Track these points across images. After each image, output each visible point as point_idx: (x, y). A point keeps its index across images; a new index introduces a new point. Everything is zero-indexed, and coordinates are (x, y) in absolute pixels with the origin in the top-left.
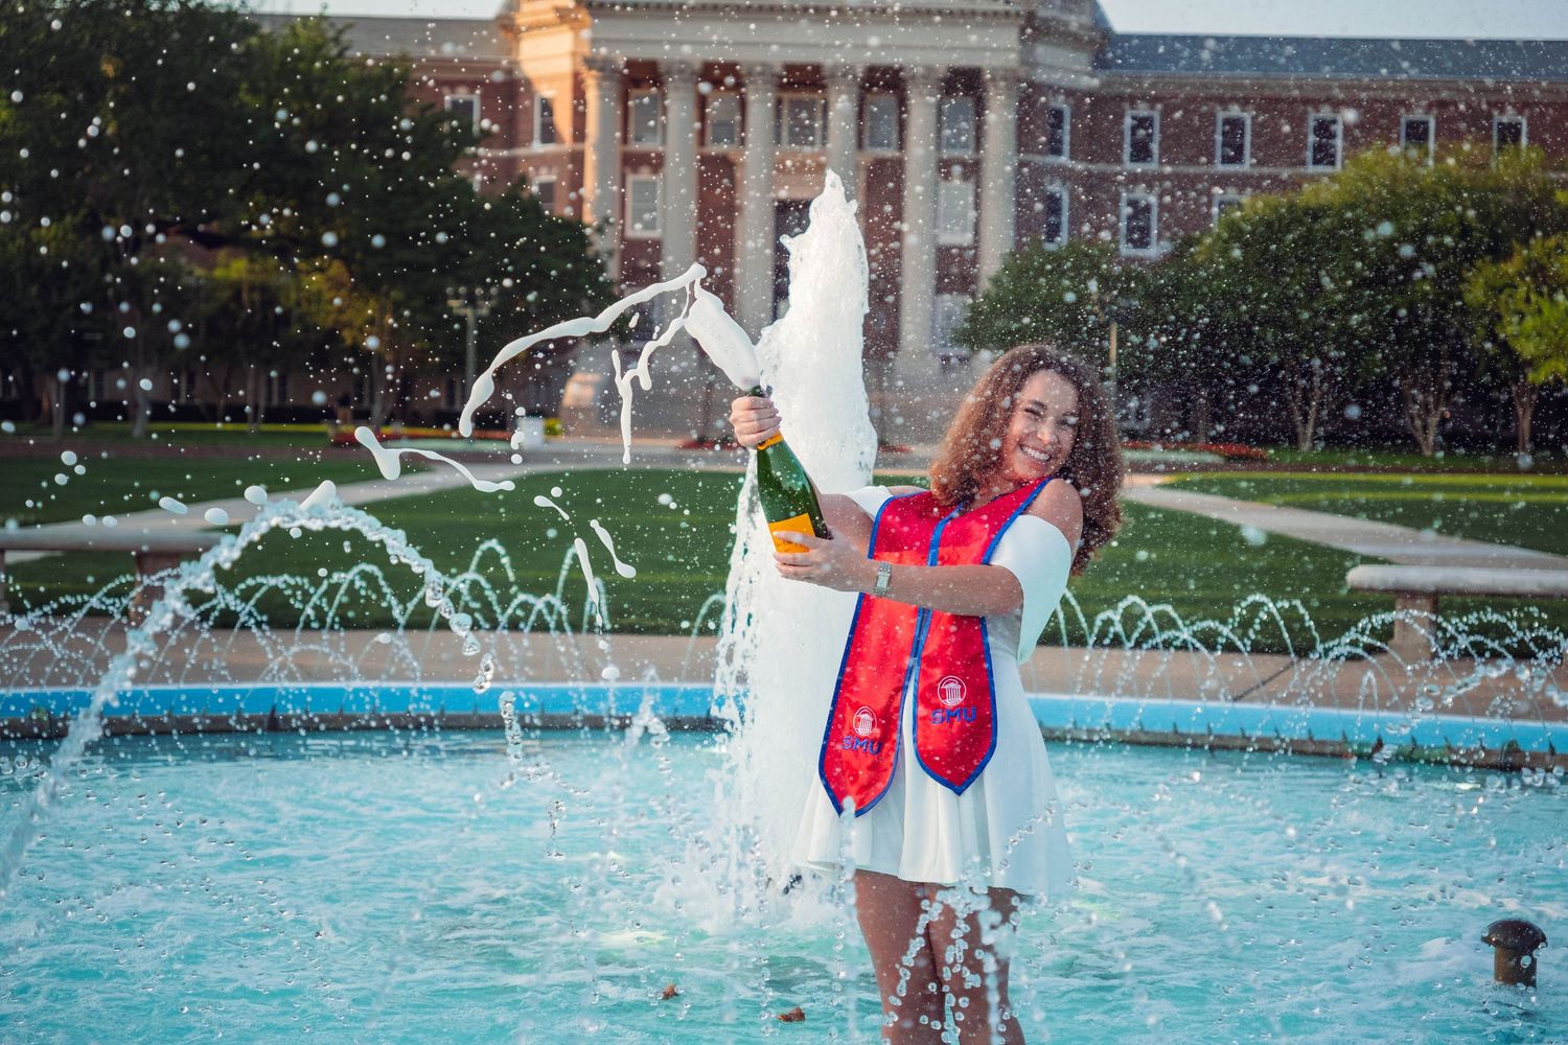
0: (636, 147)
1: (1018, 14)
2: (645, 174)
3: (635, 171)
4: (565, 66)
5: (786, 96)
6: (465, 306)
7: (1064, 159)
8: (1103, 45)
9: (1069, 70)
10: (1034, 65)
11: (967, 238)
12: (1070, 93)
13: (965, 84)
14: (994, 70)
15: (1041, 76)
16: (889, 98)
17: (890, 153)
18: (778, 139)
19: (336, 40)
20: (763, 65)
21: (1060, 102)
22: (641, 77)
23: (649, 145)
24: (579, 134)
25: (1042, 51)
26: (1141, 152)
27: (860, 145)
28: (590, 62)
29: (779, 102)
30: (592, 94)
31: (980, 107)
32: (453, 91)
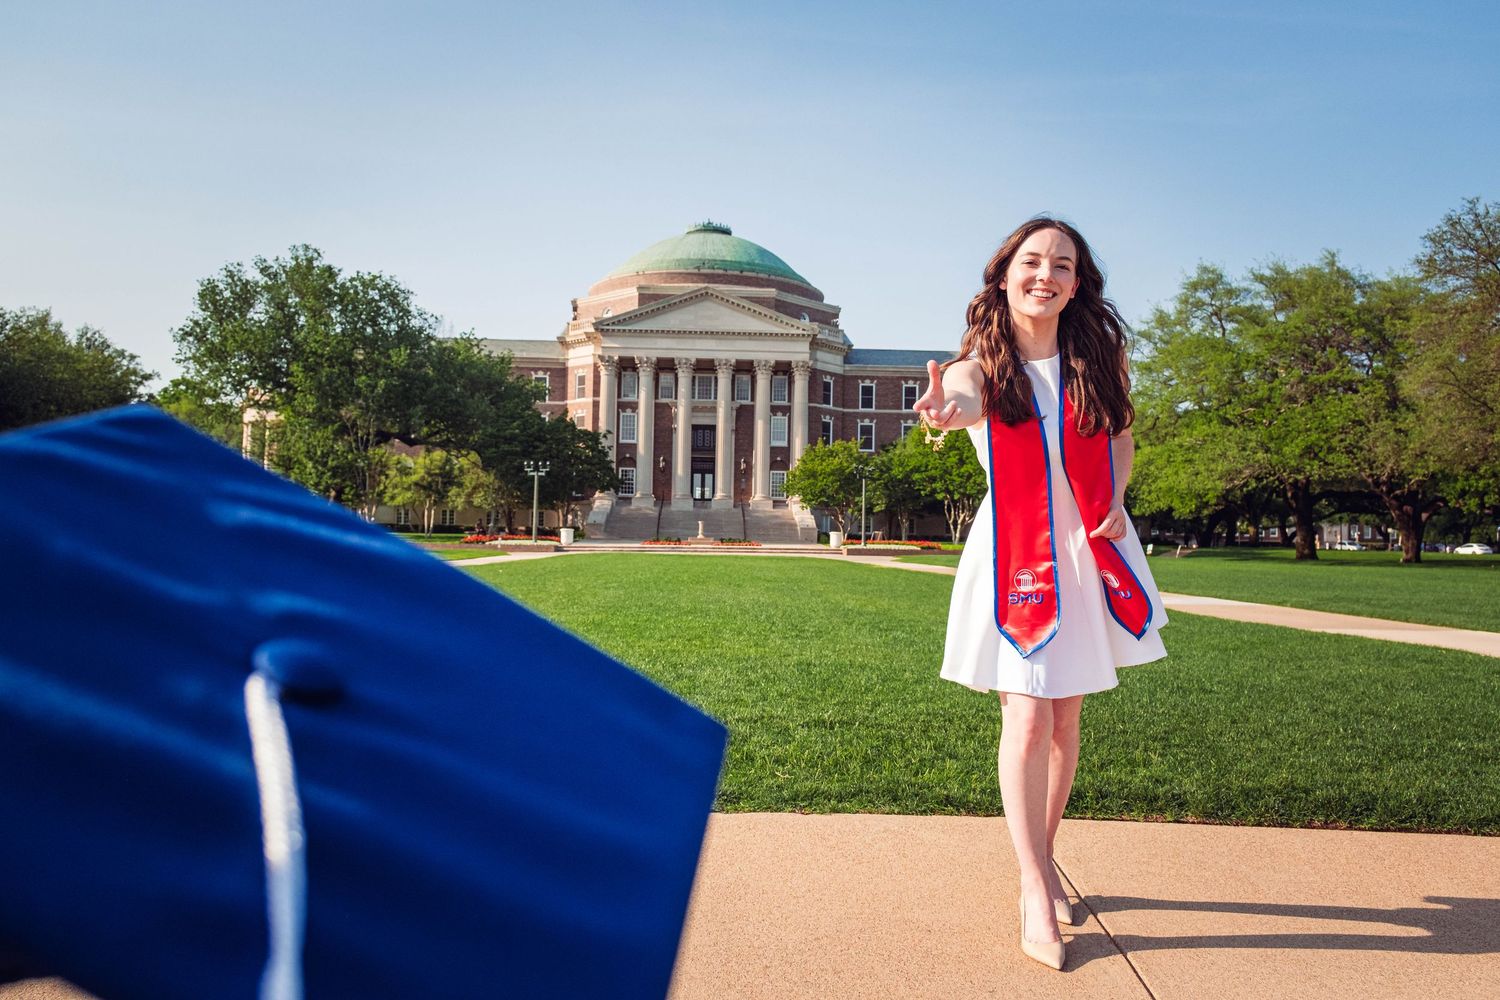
0: (624, 399)
1: (809, 335)
2: (629, 412)
3: (624, 411)
4: (590, 361)
5: (697, 375)
6: (533, 471)
7: (831, 406)
8: (850, 355)
9: (832, 363)
10: (816, 360)
11: (784, 444)
12: (832, 374)
13: (783, 369)
14: (797, 362)
15: (819, 366)
16: (746, 378)
17: (748, 402)
18: (693, 397)
19: (477, 345)
20: (686, 359)
21: (828, 379)
22: (625, 367)
23: (631, 399)
24: (596, 393)
25: (820, 355)
26: (867, 403)
27: (733, 399)
28: (601, 358)
29: (694, 378)
30: (603, 373)
31: (791, 382)
32: (536, 374)
